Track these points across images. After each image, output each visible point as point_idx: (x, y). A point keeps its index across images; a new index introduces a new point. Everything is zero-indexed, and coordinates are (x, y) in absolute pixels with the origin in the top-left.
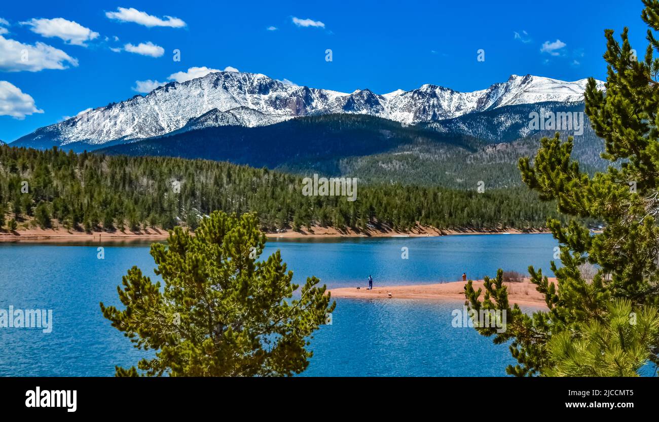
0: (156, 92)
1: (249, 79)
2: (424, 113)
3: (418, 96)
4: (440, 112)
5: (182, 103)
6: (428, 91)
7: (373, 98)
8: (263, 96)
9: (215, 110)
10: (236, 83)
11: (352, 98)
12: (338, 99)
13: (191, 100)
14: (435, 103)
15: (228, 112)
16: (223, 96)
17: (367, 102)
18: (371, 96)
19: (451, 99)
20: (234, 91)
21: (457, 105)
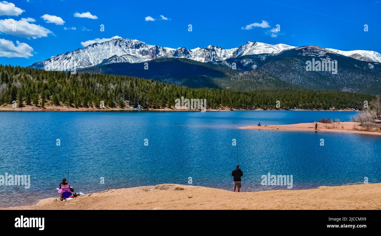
0: (88, 47)
1: (131, 42)
2: (209, 58)
3: (207, 50)
4: (216, 58)
5: (100, 52)
6: (211, 48)
7: (187, 51)
8: (137, 50)
9: (115, 56)
10: (125, 44)
11: (177, 51)
12: (171, 51)
13: (104, 51)
14: (214, 53)
15: (121, 56)
16: (119, 49)
17: (184, 53)
18: (186, 50)
19: (221, 52)
20: (124, 47)
21: (224, 55)
